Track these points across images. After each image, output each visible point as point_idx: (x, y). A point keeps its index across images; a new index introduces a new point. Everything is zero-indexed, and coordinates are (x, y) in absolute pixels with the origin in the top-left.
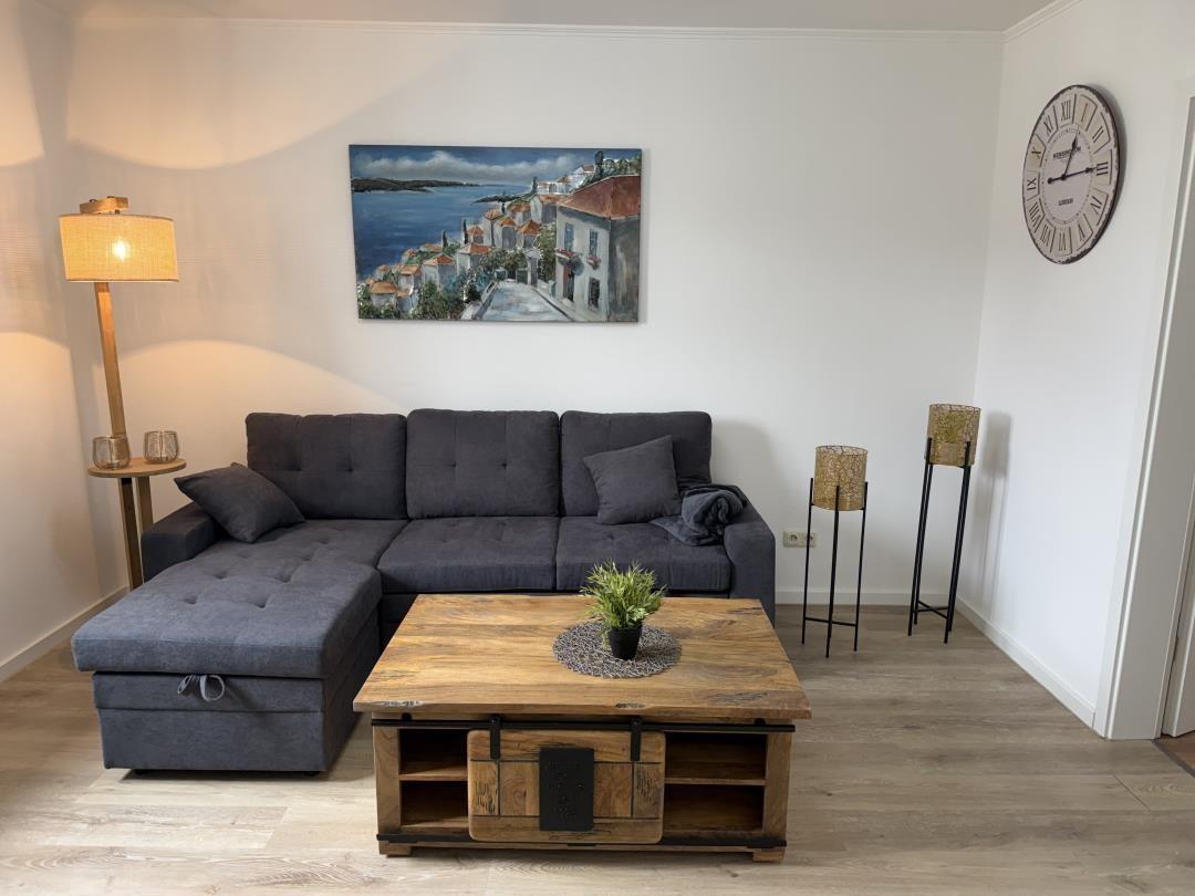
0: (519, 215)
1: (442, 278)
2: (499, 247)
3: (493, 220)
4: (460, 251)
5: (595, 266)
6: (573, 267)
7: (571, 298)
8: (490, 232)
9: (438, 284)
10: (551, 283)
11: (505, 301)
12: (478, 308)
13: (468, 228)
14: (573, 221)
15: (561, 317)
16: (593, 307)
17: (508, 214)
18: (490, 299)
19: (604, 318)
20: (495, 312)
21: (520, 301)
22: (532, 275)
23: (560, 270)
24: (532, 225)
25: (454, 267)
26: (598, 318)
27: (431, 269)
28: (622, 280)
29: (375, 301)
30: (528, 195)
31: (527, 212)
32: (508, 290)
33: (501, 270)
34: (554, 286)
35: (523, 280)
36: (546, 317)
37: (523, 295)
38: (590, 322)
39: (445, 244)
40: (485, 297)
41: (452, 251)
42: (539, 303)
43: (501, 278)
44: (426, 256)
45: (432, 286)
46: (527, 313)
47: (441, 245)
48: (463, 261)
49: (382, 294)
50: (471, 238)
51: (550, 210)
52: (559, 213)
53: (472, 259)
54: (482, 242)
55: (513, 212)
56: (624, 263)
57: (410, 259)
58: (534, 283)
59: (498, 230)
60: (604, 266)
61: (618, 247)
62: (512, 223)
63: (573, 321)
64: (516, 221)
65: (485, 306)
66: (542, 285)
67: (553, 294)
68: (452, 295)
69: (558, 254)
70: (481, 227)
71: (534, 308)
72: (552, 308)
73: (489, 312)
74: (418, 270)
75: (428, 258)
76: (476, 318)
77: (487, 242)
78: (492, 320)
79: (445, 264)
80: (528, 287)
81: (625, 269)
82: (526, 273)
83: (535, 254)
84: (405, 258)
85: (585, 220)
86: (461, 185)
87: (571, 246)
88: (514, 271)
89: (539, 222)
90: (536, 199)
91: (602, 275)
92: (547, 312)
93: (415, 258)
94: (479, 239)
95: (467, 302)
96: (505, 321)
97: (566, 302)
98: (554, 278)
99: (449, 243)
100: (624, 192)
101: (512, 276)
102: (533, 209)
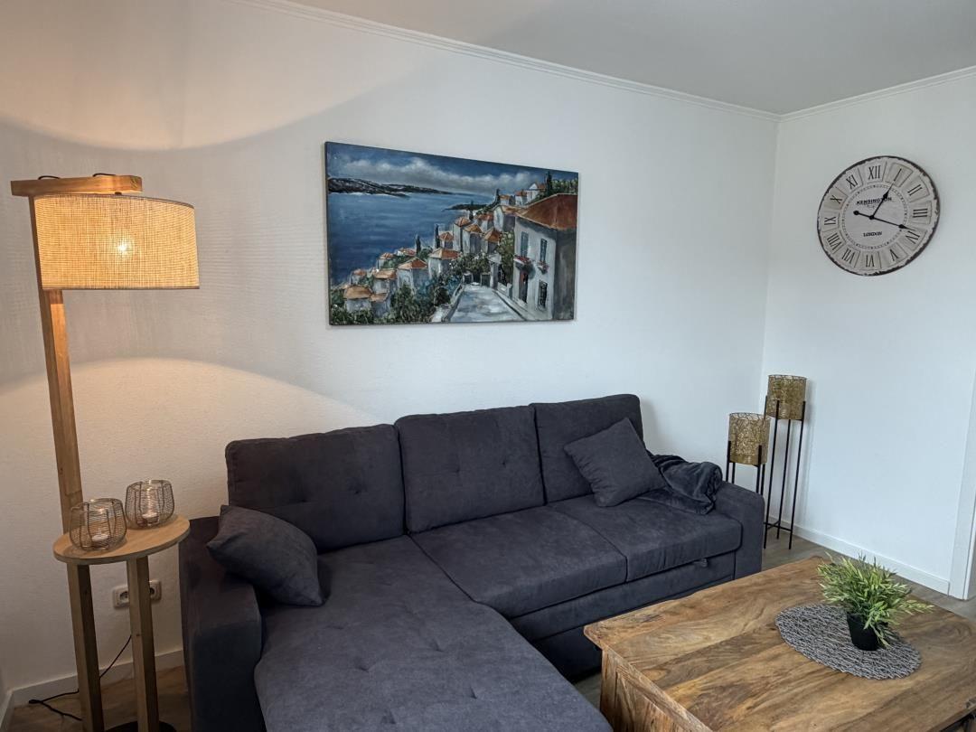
0: (485, 223)
1: (415, 281)
2: (466, 252)
3: (462, 227)
4: (433, 256)
5: (544, 272)
6: (527, 271)
7: (525, 300)
8: (460, 238)
9: (412, 287)
10: (509, 286)
11: (471, 303)
12: (447, 311)
13: (440, 233)
14: (528, 230)
15: (516, 317)
16: (541, 308)
17: (476, 221)
18: (458, 301)
19: (550, 317)
20: (462, 314)
21: (483, 303)
22: (494, 279)
23: (517, 274)
24: (495, 233)
25: (426, 271)
26: (544, 318)
27: (405, 273)
28: (563, 284)
29: (349, 307)
30: (492, 206)
31: (492, 220)
32: (473, 293)
33: (468, 274)
34: (511, 290)
35: (486, 283)
36: (505, 318)
37: (487, 298)
38: (538, 321)
39: (419, 249)
40: (453, 300)
41: (426, 255)
42: (499, 305)
43: (468, 281)
44: (402, 260)
45: (406, 291)
46: (489, 314)
47: (414, 249)
48: (434, 265)
49: (356, 300)
50: (443, 243)
51: (510, 220)
52: (516, 223)
53: (443, 264)
54: (452, 247)
55: (480, 220)
56: (565, 269)
57: (385, 263)
58: (495, 287)
59: (466, 236)
60: (551, 271)
61: (561, 256)
62: (478, 230)
63: (526, 320)
64: (481, 228)
65: (454, 308)
66: (502, 288)
67: (511, 296)
68: (425, 298)
69: (516, 260)
70: (451, 232)
71: (494, 310)
72: (510, 310)
73: (456, 314)
74: (394, 275)
75: (402, 262)
76: (446, 320)
77: (456, 247)
78: (459, 322)
79: (418, 268)
80: (490, 290)
81: (565, 274)
82: (488, 277)
83: (496, 259)
84: (381, 261)
85: (538, 231)
86: (435, 192)
87: (526, 253)
88: (479, 276)
89: (500, 230)
90: (499, 209)
91: (549, 280)
92: (506, 313)
93: (390, 262)
94: (449, 245)
95: (437, 305)
96: (470, 322)
97: (521, 303)
98: (511, 282)
99: (422, 248)
100: (567, 208)
101: (477, 279)
102: (496, 218)
